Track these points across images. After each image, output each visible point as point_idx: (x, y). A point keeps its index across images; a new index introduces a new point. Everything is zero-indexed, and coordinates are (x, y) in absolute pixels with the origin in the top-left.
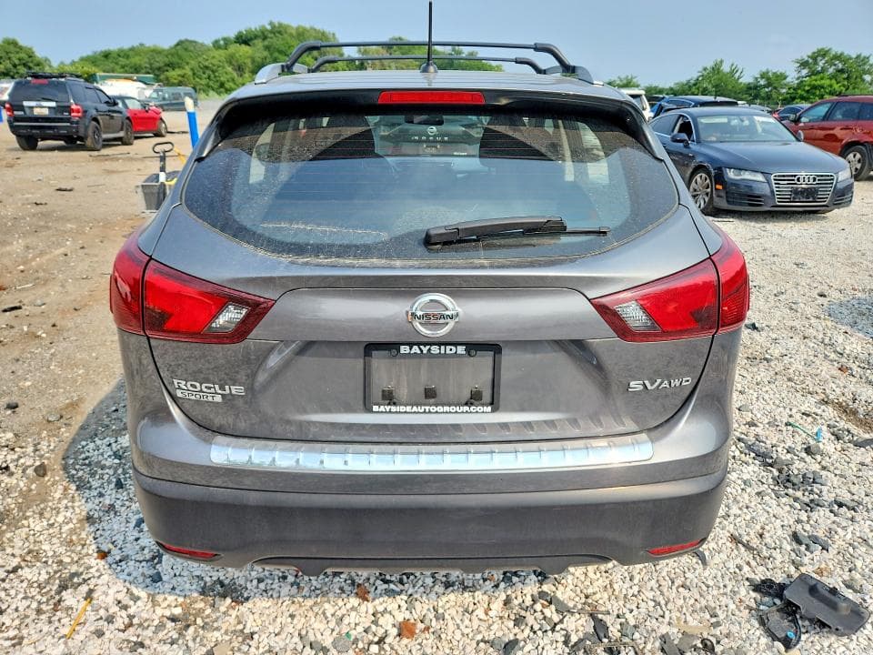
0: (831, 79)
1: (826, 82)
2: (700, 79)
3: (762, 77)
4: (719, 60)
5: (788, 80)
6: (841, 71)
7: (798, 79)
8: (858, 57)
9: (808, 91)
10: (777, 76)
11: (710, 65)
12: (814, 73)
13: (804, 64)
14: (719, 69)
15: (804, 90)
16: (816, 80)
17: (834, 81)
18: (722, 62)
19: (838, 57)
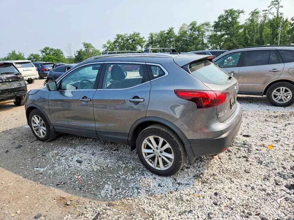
0: (53, 56)
1: (52, 57)
2: (9, 57)
3: (32, 56)
4: (13, 51)
5: (40, 56)
6: (54, 53)
7: (43, 56)
8: (57, 49)
9: (48, 59)
10: (37, 55)
11: (11, 52)
12: (47, 54)
13: (43, 52)
14: (14, 53)
15: (46, 59)
16: (49, 56)
17: (54, 56)
18: (15, 51)
19: (52, 49)
